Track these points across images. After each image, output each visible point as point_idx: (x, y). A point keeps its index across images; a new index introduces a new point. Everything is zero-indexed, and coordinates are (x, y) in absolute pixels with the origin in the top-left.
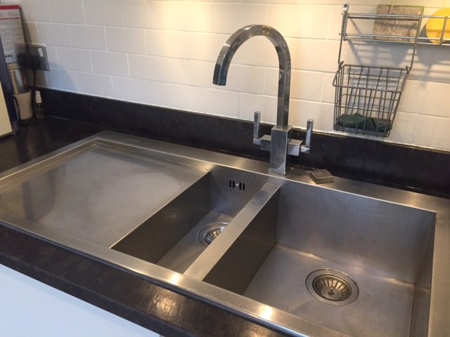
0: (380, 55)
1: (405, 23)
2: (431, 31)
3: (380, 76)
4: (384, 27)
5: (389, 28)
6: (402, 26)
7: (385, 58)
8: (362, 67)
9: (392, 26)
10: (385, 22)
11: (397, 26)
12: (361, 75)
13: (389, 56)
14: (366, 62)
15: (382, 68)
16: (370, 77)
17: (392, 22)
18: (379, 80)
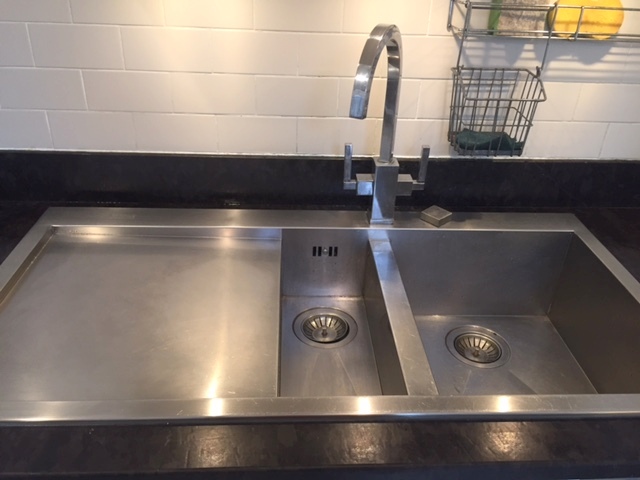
0: (493, 53)
1: (532, 13)
2: (559, 23)
3: (493, 80)
4: (509, 19)
5: (515, 21)
6: (529, 18)
7: (498, 56)
8: (473, 69)
9: (518, 17)
10: (511, 12)
11: (524, 17)
12: (471, 79)
13: (502, 53)
14: (476, 62)
15: (496, 69)
16: (482, 82)
17: (519, 13)
18: (492, 85)
